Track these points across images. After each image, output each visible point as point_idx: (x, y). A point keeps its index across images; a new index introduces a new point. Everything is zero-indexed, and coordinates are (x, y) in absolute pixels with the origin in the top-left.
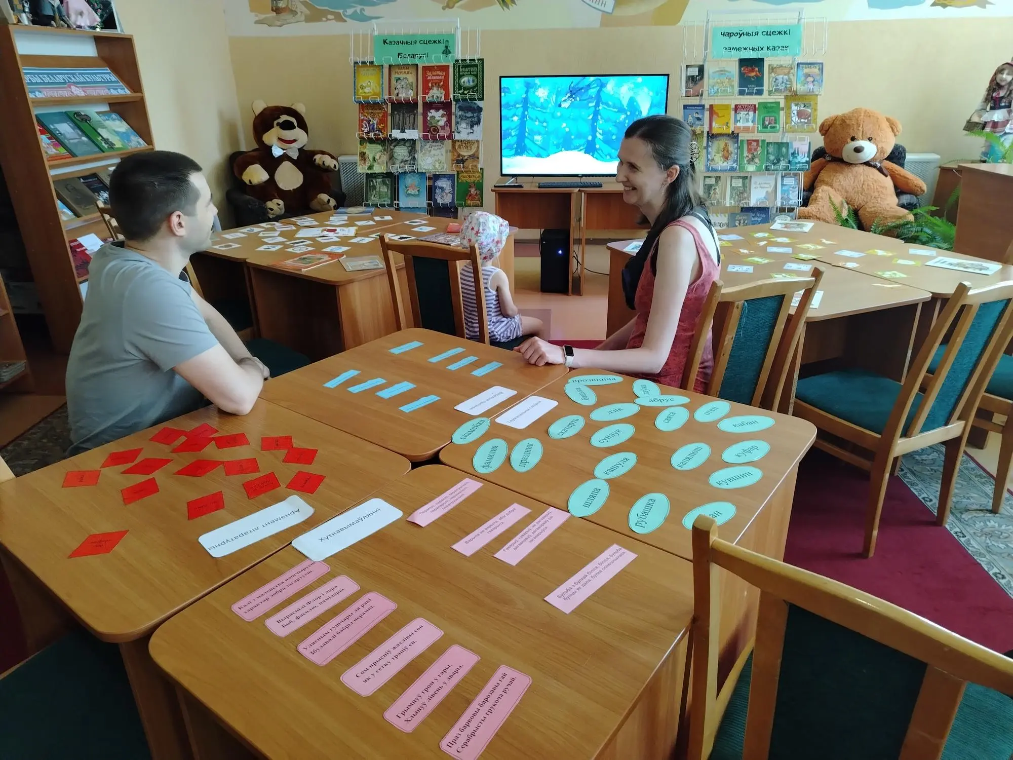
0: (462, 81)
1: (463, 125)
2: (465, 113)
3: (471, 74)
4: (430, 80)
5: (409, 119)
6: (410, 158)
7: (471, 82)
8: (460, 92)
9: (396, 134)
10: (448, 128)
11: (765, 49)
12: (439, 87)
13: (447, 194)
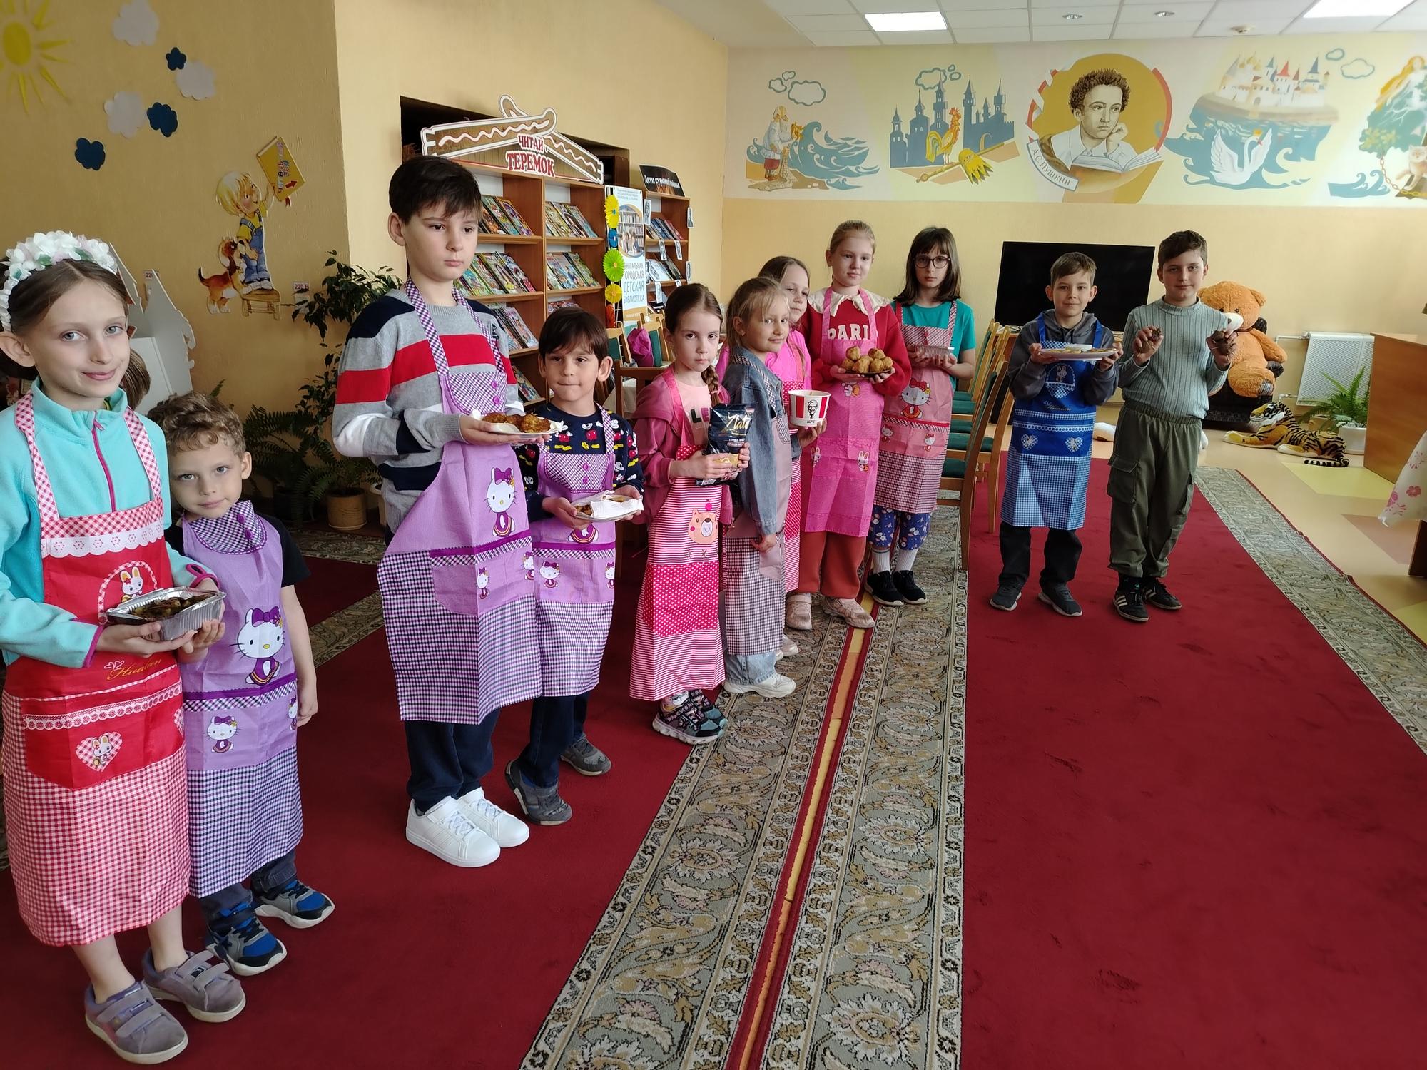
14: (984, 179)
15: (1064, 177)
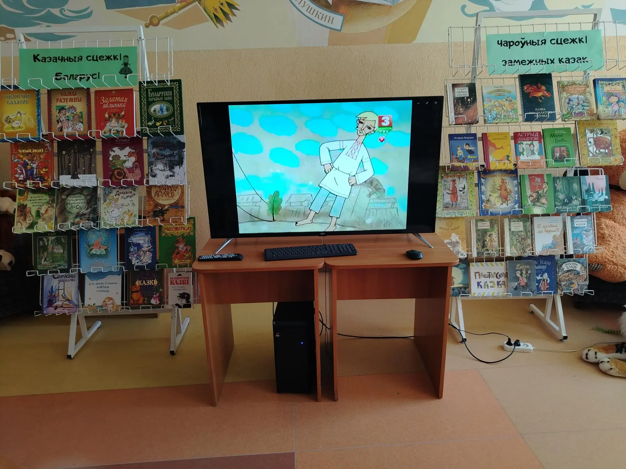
0: (152, 109)
1: (160, 166)
2: (161, 150)
3: (164, 100)
4: (106, 110)
5: (83, 160)
6: (89, 210)
7: (164, 110)
8: (150, 124)
9: (66, 181)
10: (138, 171)
12: (119, 118)
13: (145, 252)
14: (229, 19)
15: (326, 13)
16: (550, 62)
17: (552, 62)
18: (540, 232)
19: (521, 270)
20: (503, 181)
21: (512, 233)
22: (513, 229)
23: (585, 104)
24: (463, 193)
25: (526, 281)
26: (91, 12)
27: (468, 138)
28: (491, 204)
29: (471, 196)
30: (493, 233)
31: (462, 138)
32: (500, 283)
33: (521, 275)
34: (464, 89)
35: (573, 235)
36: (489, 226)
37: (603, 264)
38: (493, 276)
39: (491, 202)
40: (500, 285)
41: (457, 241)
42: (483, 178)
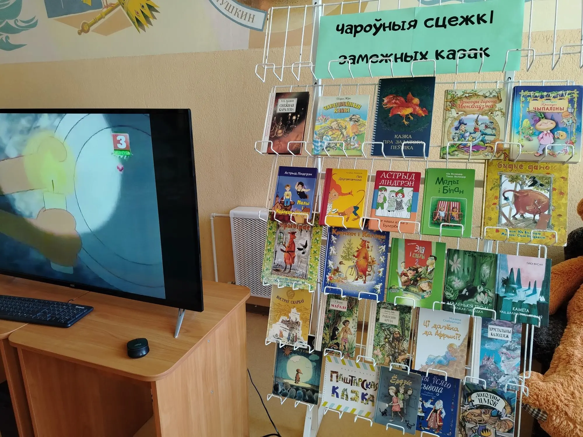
11: (431, 56)
15: (246, 10)
16: (419, 56)
17: (424, 57)
18: (426, 333)
19: (398, 387)
20: (364, 244)
21: (381, 326)
22: (382, 320)
23: (488, 131)
24: (303, 253)
25: (401, 406)
26: (37, 21)
27: (304, 174)
28: (340, 276)
29: (313, 259)
30: (350, 320)
31: (296, 174)
32: (367, 397)
33: (397, 392)
34: (291, 101)
35: (483, 351)
36: (346, 308)
37: (548, 413)
38: (357, 383)
39: (340, 273)
40: (366, 399)
41: (297, 321)
42: (334, 235)
